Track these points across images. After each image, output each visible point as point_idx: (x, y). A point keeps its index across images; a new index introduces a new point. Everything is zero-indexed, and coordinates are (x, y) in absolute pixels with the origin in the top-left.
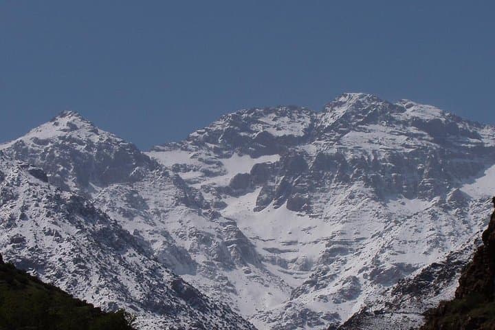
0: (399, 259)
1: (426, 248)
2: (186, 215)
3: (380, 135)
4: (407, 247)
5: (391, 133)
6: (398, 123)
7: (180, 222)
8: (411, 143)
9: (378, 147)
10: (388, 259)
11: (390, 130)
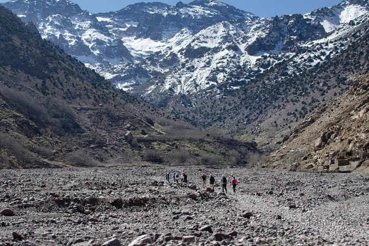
0: (203, 45)
1: (220, 40)
2: (93, 32)
3: (198, 10)
4: (208, 40)
5: (203, 9)
6: (207, 6)
7: (90, 35)
8: (213, 13)
9: (197, 14)
10: (196, 45)
11: (202, 8)
